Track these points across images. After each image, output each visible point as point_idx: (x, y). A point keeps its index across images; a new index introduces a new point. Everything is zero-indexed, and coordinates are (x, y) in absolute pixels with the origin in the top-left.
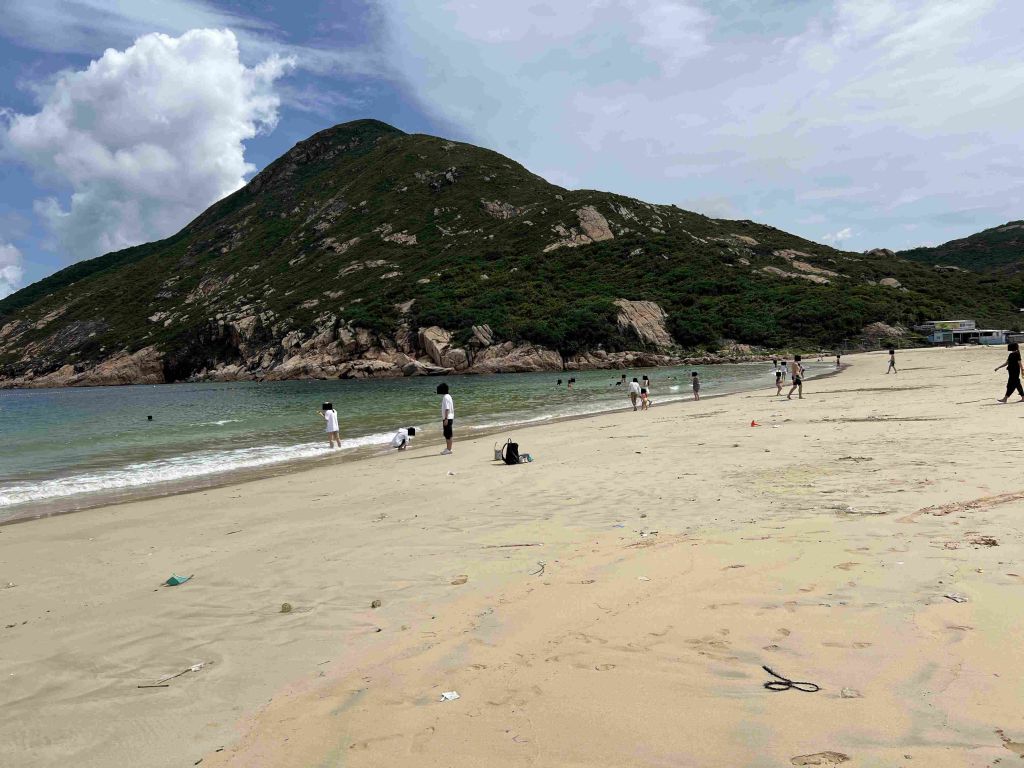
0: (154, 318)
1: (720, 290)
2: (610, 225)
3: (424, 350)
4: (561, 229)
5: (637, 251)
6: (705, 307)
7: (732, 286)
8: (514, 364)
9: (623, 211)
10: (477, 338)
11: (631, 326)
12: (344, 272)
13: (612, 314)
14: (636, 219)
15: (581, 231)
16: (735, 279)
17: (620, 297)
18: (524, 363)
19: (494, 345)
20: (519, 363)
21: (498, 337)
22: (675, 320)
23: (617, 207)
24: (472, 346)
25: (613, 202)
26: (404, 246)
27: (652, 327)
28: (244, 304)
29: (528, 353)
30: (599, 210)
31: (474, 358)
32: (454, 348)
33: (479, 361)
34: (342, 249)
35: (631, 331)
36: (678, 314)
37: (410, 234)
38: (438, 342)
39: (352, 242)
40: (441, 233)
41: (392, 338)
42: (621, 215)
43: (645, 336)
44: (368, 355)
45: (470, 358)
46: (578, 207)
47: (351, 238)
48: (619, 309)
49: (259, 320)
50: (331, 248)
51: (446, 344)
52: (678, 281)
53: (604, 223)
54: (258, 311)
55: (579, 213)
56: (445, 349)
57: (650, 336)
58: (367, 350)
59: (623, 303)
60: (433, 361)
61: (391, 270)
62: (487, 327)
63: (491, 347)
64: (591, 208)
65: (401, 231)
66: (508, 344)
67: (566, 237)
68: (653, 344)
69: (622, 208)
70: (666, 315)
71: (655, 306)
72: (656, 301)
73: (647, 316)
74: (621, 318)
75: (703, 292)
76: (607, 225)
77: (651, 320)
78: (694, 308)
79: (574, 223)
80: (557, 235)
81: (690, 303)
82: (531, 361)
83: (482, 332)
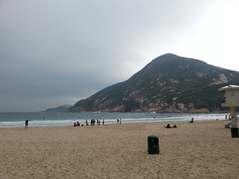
0: (123, 99)
2: (227, 78)
3: (178, 108)
4: (214, 79)
10: (190, 106)
12: (162, 90)
14: (235, 76)
15: (219, 80)
21: (195, 106)
23: (230, 74)
26: (176, 84)
28: (141, 97)
30: (225, 75)
31: (189, 110)
32: (185, 108)
34: (162, 84)
37: (177, 81)
38: (181, 106)
40: (185, 81)
41: (172, 105)
47: (164, 82)
49: (144, 100)
50: (159, 84)
51: (183, 107)
54: (144, 98)
55: (219, 75)
60: (180, 111)
61: (173, 89)
62: (192, 104)
63: (193, 108)
64: (223, 74)
65: (175, 80)
67: (215, 81)
79: (218, 78)
80: (213, 81)
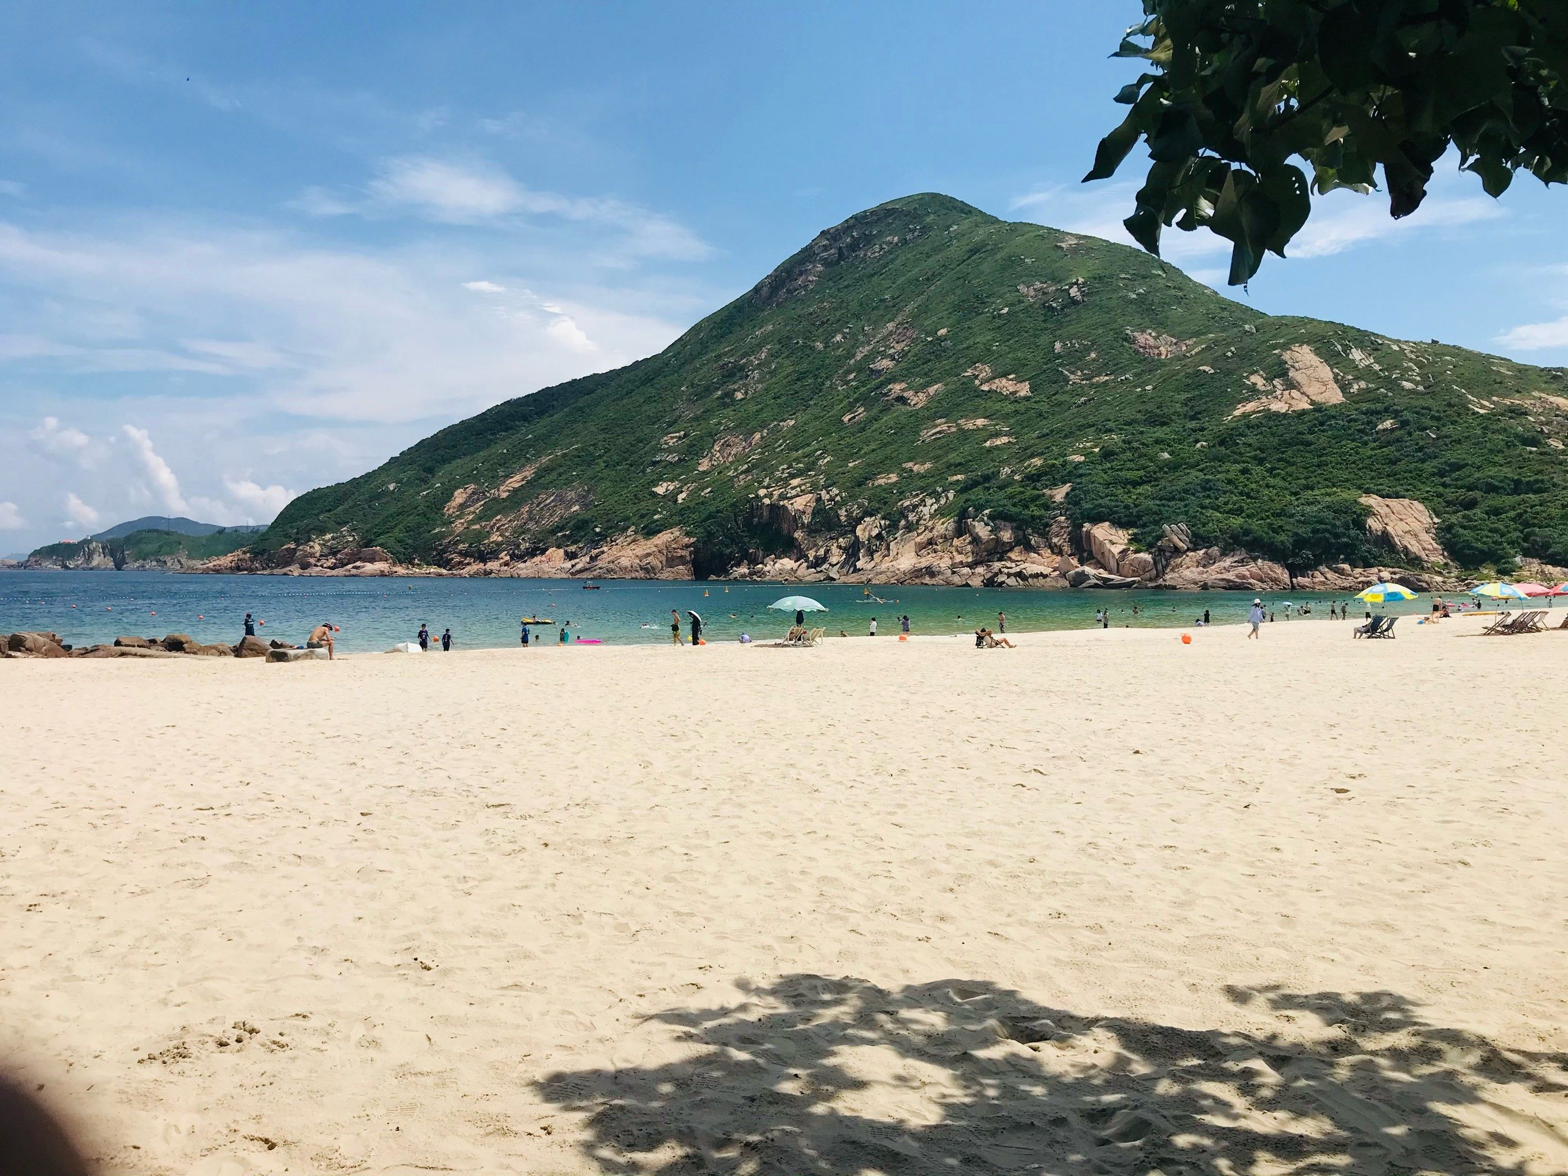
0: (660, 490)
1: (1518, 487)
2: (1336, 375)
3: (1090, 553)
4: (1258, 380)
5: (1388, 424)
6: (1496, 512)
7: (1537, 481)
8: (1224, 576)
9: (1356, 355)
10: (1169, 540)
11: (1385, 533)
12: (927, 434)
13: (1359, 517)
14: (1377, 367)
15: (1291, 385)
16: (1541, 472)
17: (1368, 492)
18: (1237, 576)
19: (1194, 550)
20: (1231, 576)
21: (1198, 541)
22: (1449, 528)
23: (1347, 349)
24: (1161, 550)
25: (1341, 339)
26: (1013, 398)
27: (1416, 536)
29: (1242, 562)
30: (1317, 352)
31: (1165, 567)
32: (1136, 552)
33: (1172, 570)
34: (918, 400)
35: (1385, 540)
36: (1454, 519)
37: (1020, 380)
38: (1112, 542)
39: (932, 390)
40: (1066, 380)
41: (1044, 535)
42: (1354, 361)
43: (1406, 548)
44: (1013, 555)
45: (1160, 567)
46: (1285, 347)
47: (928, 385)
48: (1368, 511)
49: (819, 499)
50: (902, 400)
51: (1124, 547)
52: (1453, 471)
53: (1326, 372)
54: (815, 487)
55: (1287, 356)
56: (1124, 552)
57: (1415, 548)
58: (1011, 550)
59: (1372, 501)
60: (1108, 568)
61: (997, 434)
62: (1184, 527)
63: (1190, 554)
64: (1306, 348)
65: (1005, 375)
66: (1215, 550)
67: (1267, 393)
68: (1418, 558)
69: (1354, 350)
70: (1436, 520)
71: (1421, 507)
72: (1423, 500)
73: (1409, 520)
74: (1371, 522)
75: (1491, 489)
76: (1331, 376)
77: (1416, 526)
78: (1478, 512)
79: (1280, 371)
80: (1254, 390)
81: (1471, 504)
82: (1247, 573)
83: (1176, 534)
